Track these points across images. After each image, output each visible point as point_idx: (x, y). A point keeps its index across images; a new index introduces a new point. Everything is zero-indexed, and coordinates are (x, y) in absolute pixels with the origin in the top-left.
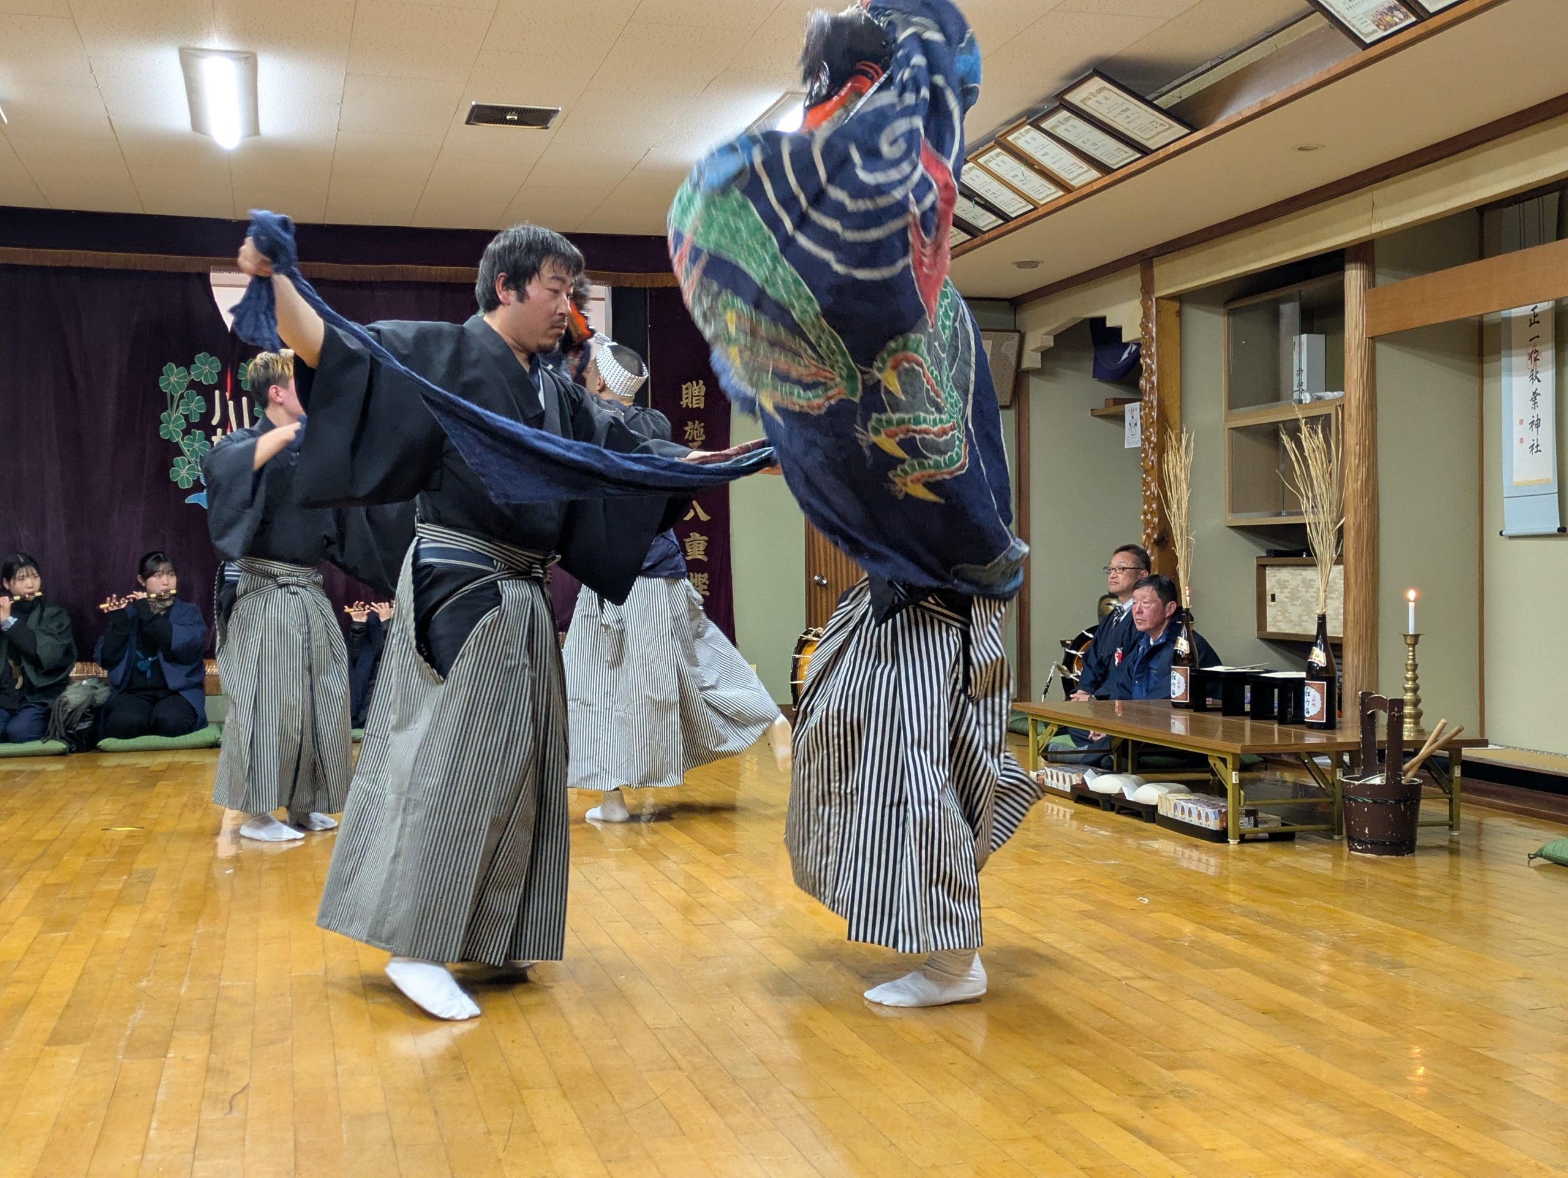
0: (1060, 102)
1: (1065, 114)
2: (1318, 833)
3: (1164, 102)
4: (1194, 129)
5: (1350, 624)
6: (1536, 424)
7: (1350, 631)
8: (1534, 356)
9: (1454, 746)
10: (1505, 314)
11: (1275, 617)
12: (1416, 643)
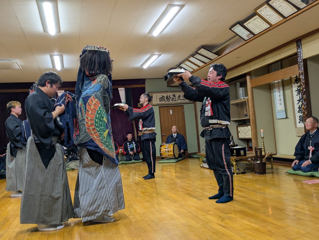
0: (197, 53)
1: (198, 55)
2: (249, 172)
3: (214, 51)
4: (219, 56)
5: (253, 136)
6: (280, 100)
7: (253, 137)
8: (279, 89)
9: (271, 155)
10: (274, 82)
11: (240, 135)
12: (263, 138)
